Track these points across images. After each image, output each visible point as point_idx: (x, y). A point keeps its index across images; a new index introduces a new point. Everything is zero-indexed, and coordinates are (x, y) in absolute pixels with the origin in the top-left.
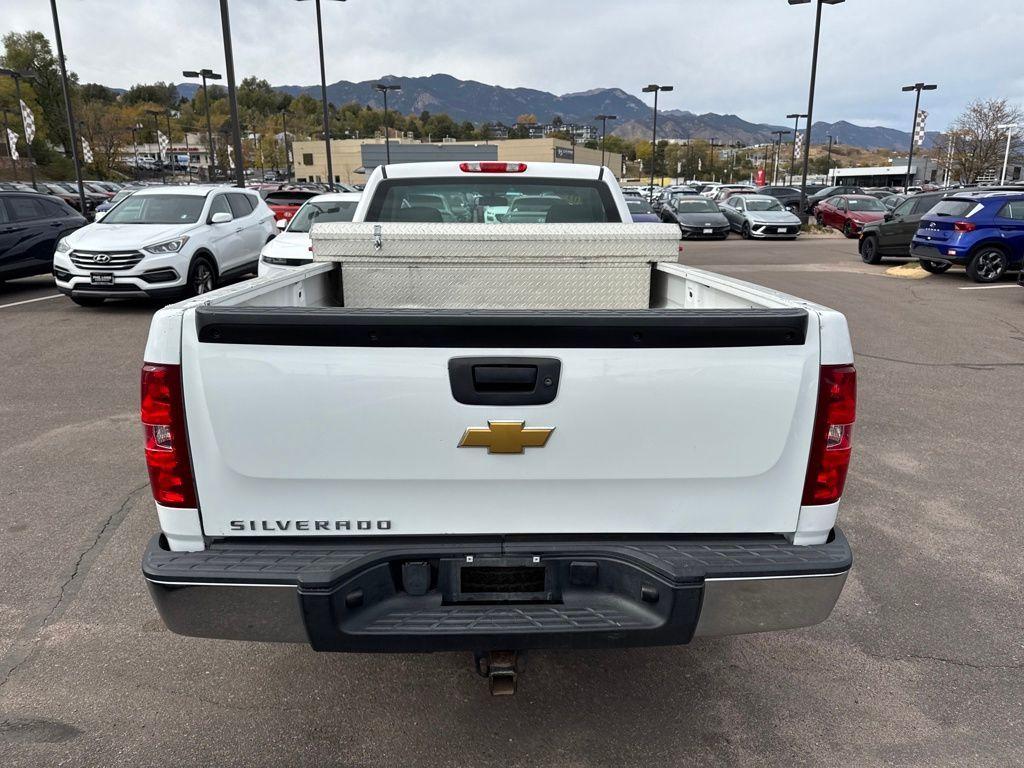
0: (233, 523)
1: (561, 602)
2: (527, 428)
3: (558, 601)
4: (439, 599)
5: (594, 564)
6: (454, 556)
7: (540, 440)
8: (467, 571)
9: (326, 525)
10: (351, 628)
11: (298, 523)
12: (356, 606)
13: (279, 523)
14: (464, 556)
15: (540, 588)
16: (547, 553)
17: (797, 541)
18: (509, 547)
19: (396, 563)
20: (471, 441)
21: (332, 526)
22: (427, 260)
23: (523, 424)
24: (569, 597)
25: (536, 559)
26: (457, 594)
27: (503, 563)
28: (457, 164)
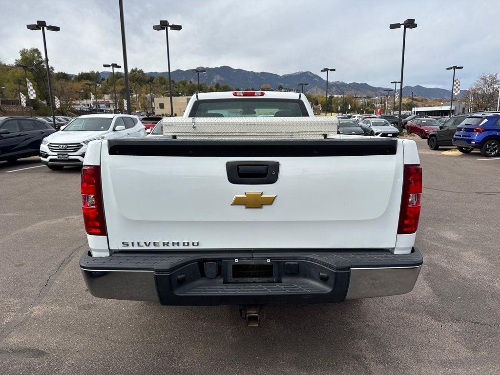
0: (123, 243)
1: (281, 282)
2: (264, 196)
3: (279, 282)
4: (222, 280)
5: (297, 263)
6: (229, 259)
7: (270, 201)
8: (236, 267)
9: (167, 244)
10: (179, 293)
11: (154, 243)
12: (181, 282)
13: (145, 243)
14: (234, 259)
15: (271, 275)
16: (274, 257)
17: (396, 252)
18: (255, 255)
19: (201, 262)
20: (238, 202)
21: (171, 244)
22: (217, 134)
23: (262, 193)
24: (284, 280)
25: (269, 261)
26: (230, 277)
27: (253, 263)
28: (231, 93)
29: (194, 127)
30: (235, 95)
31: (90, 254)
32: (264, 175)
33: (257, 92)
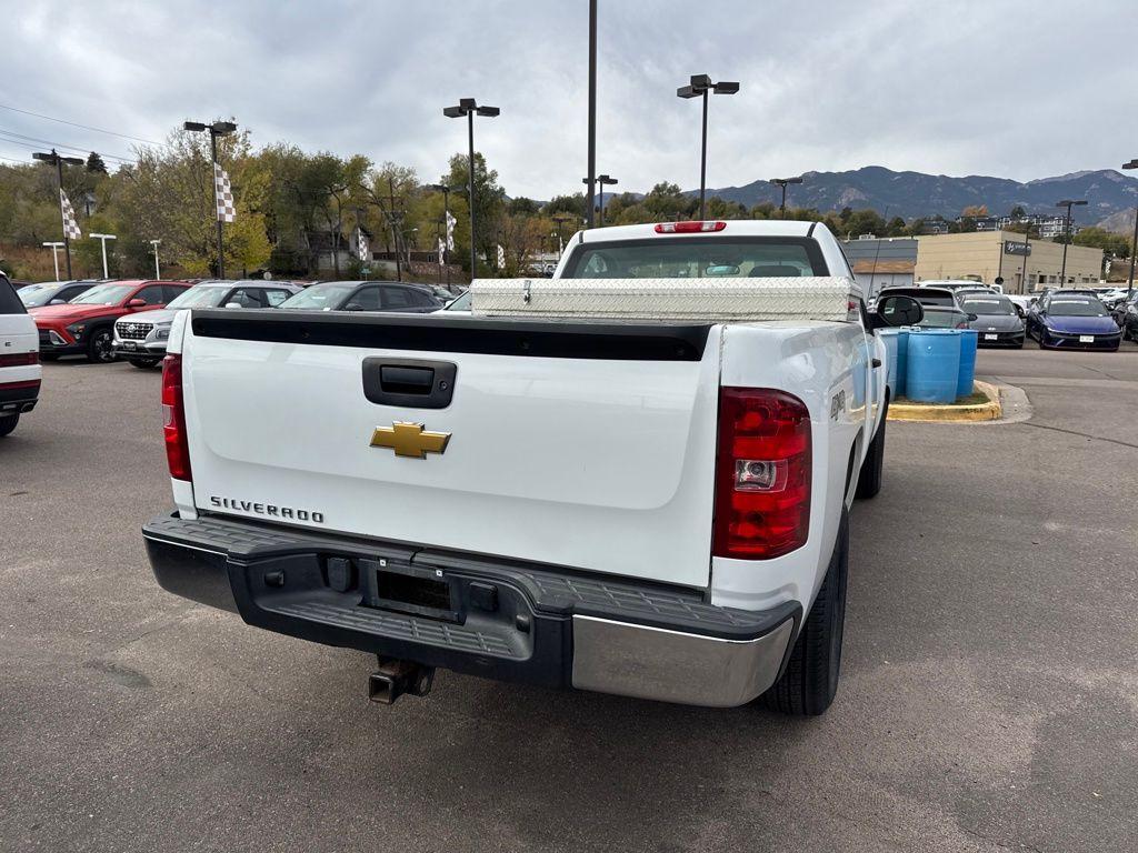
0: (212, 499)
1: (463, 624)
2: (426, 433)
3: (461, 622)
4: (359, 599)
5: (490, 587)
6: (370, 557)
7: (441, 446)
8: (383, 576)
10: (265, 605)
11: (255, 505)
12: (274, 586)
13: (242, 503)
14: (379, 558)
15: (444, 605)
16: (451, 568)
17: (716, 601)
18: (420, 558)
19: (324, 556)
20: (380, 441)
21: (279, 512)
23: (423, 428)
24: (470, 620)
25: (439, 573)
26: (375, 598)
27: (412, 572)
28: (652, 226)
29: (528, 299)
30: (659, 230)
31: (176, 515)
32: (426, 389)
33: (707, 224)
